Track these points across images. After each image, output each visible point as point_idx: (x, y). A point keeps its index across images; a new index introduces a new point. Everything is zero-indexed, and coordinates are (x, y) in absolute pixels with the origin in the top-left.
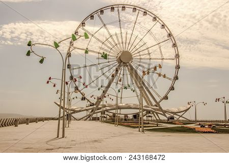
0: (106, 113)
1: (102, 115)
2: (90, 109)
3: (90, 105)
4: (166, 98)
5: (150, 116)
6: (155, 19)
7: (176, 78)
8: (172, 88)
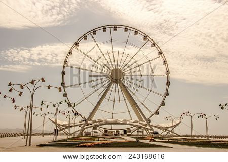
0: (98, 128)
1: (94, 131)
2: (83, 124)
3: (83, 121)
4: (157, 113)
5: (140, 131)
6: (145, 38)
7: (167, 94)
8: (163, 104)
